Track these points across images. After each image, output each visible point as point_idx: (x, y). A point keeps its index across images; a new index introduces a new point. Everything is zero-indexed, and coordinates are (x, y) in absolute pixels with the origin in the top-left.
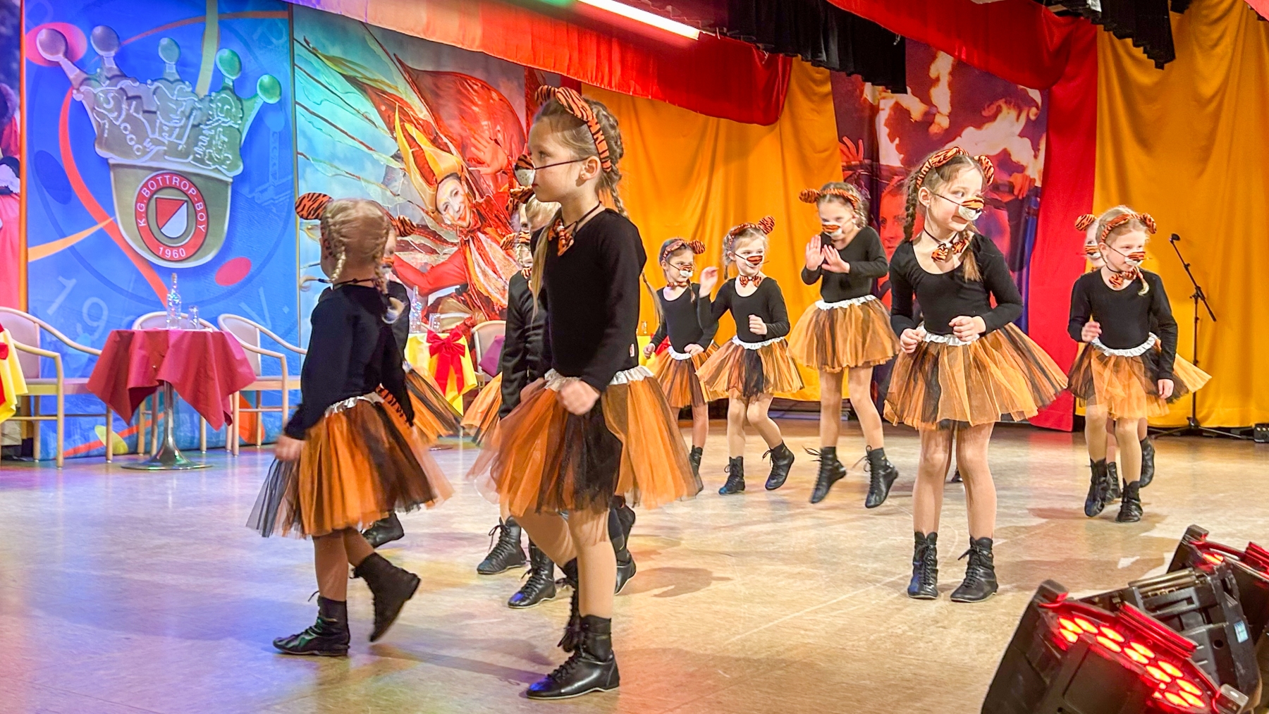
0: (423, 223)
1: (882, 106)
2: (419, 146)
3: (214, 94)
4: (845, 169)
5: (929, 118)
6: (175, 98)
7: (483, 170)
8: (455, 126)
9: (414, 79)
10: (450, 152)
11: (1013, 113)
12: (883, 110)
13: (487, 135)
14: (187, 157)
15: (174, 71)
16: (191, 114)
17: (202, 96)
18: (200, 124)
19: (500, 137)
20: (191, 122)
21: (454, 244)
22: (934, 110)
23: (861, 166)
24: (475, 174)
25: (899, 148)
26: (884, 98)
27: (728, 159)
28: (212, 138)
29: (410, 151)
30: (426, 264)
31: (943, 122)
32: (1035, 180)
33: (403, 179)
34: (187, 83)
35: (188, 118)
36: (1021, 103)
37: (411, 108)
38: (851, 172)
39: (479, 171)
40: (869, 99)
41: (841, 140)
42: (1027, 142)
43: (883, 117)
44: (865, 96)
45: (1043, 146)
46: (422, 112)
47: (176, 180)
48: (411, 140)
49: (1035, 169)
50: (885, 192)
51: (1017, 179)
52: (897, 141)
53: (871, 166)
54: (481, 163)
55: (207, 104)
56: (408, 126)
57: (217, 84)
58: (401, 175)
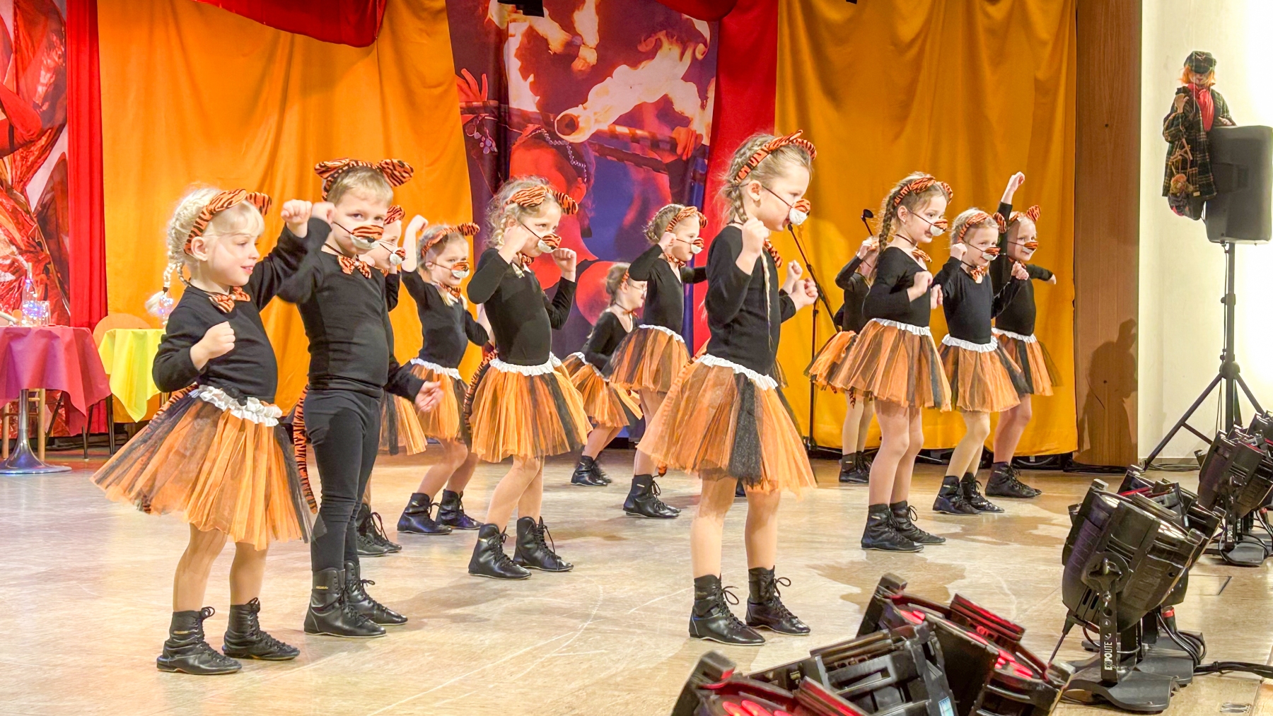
1: (511, 31)
4: (465, 111)
5: (571, 50)
11: (676, 50)
12: (513, 36)
22: (578, 41)
23: (485, 108)
25: (535, 88)
26: (514, 21)
27: (306, 89)
31: (588, 56)
32: (701, 136)
36: (686, 38)
38: (471, 116)
40: (495, 20)
41: (458, 73)
42: (692, 88)
43: (513, 46)
44: (489, 16)
45: (711, 94)
49: (702, 123)
50: (517, 143)
51: (680, 134)
52: (531, 78)
53: (498, 108)
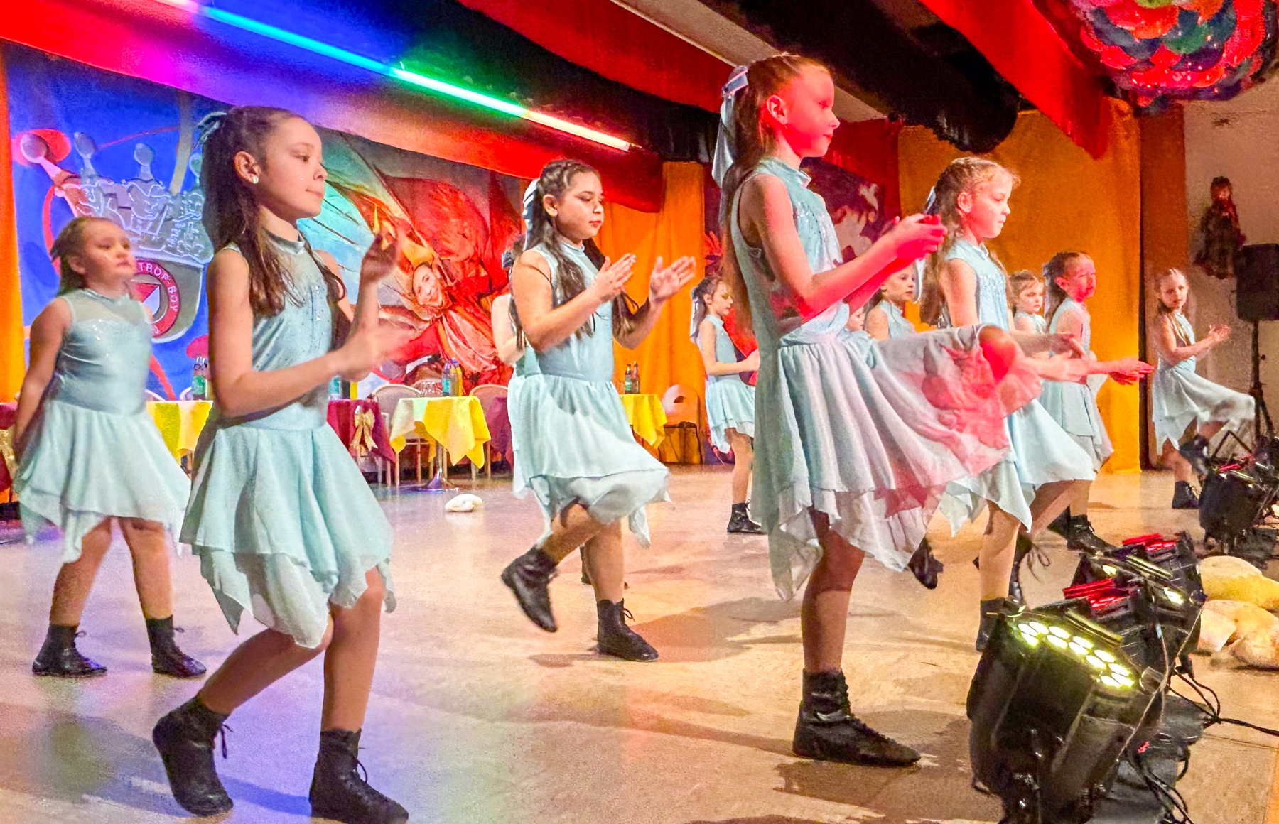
0: (400, 304)
6: (149, 196)
10: (422, 244)
16: (164, 209)
17: (175, 193)
20: (163, 217)
34: (161, 182)
37: (388, 208)
39: (449, 261)
54: (450, 253)
55: (178, 199)
57: (189, 183)
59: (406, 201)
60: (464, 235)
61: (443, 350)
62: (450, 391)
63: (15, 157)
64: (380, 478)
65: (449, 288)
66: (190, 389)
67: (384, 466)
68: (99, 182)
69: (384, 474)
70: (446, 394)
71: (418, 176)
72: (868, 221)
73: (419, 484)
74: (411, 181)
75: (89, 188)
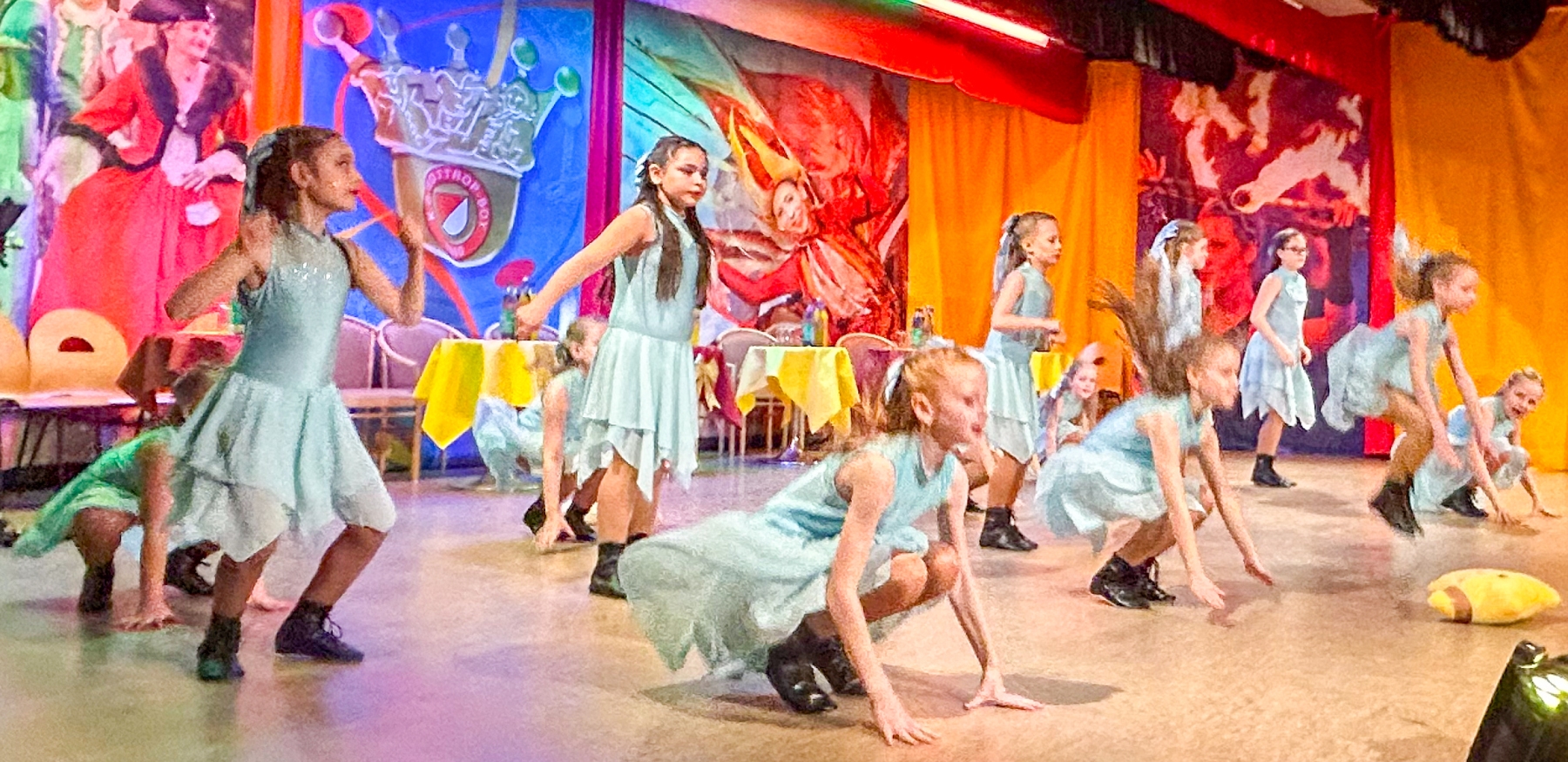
0: (756, 229)
2: (754, 150)
3: (504, 85)
5: (1246, 138)
6: (461, 87)
7: (822, 174)
8: (796, 131)
9: (751, 80)
10: (786, 157)
11: (1332, 136)
12: (1198, 126)
13: (828, 140)
14: (471, 149)
15: (462, 58)
16: (478, 104)
17: (492, 85)
18: (486, 117)
19: (842, 141)
20: (477, 114)
21: (787, 252)
22: (1251, 131)
24: (815, 180)
28: (499, 131)
29: (744, 155)
30: (758, 272)
31: (1260, 142)
32: (1358, 208)
33: (734, 184)
34: (477, 72)
35: (475, 108)
37: (748, 112)
39: (818, 178)
42: (1347, 167)
43: (1195, 137)
46: (758, 115)
47: (457, 175)
48: (745, 143)
49: (1358, 196)
50: (1201, 213)
51: (1335, 204)
54: (820, 167)
55: (496, 93)
56: (742, 128)
57: (510, 74)
58: (733, 178)
59: (770, 101)
60: (838, 146)
61: (806, 288)
62: (812, 339)
63: (306, 37)
64: (721, 445)
65: (816, 212)
66: (496, 325)
67: (727, 430)
68: (404, 70)
69: (727, 441)
70: (806, 344)
71: (784, 72)
72: (1348, 143)
73: (769, 455)
74: (778, 77)
75: (391, 76)
